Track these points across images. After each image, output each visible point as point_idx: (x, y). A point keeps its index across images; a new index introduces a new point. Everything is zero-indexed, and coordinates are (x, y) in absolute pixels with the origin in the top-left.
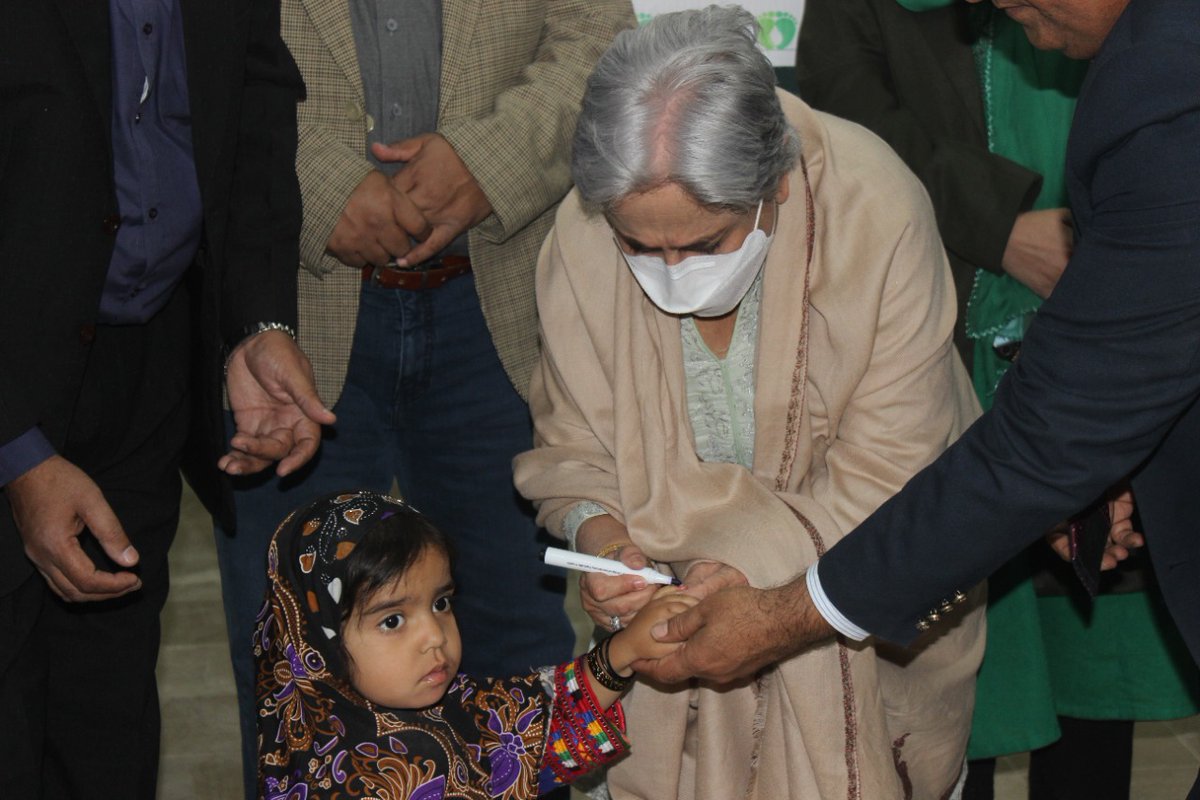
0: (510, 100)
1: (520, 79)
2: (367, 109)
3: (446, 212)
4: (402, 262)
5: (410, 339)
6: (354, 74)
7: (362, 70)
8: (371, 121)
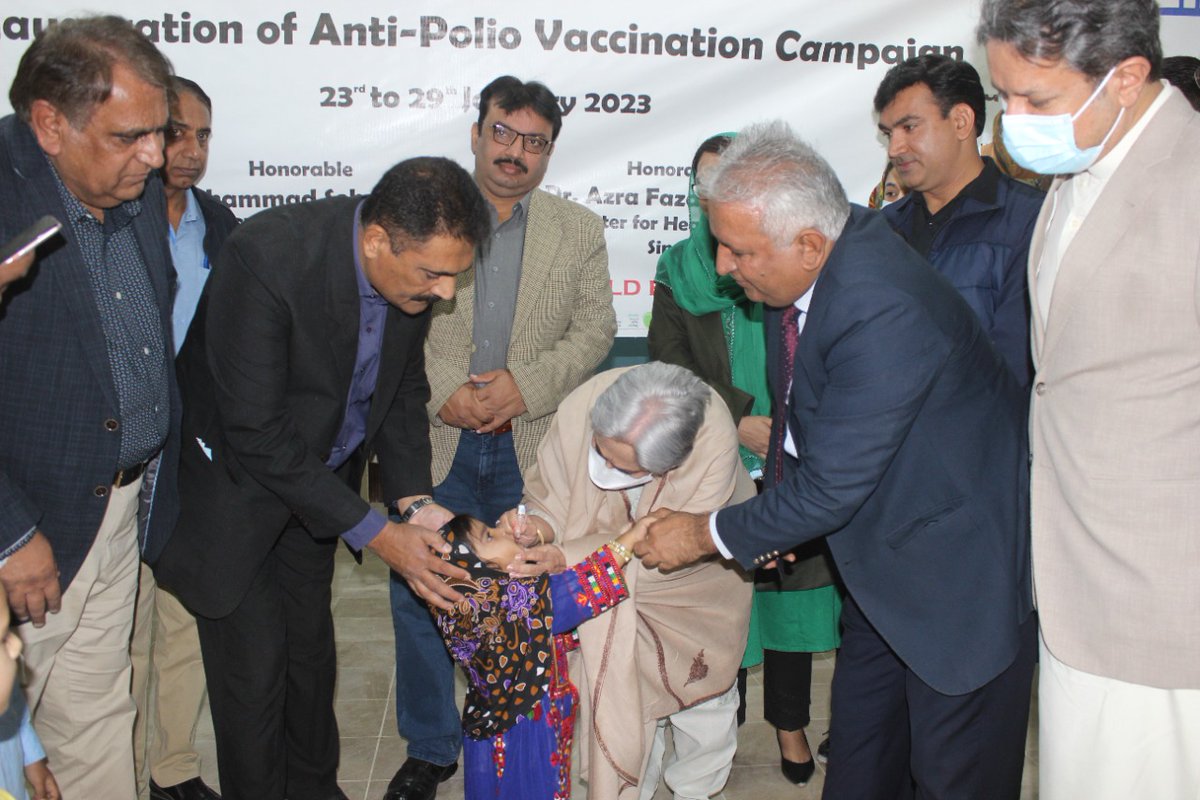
0: (546, 357)
1: (553, 348)
2: (473, 341)
3: (501, 411)
4: (478, 432)
5: (485, 458)
6: (470, 325)
7: (474, 323)
8: (474, 347)
